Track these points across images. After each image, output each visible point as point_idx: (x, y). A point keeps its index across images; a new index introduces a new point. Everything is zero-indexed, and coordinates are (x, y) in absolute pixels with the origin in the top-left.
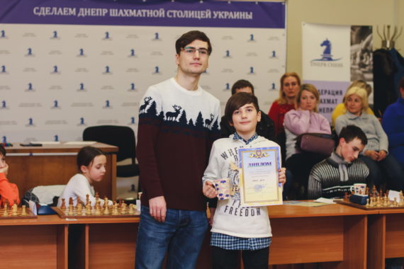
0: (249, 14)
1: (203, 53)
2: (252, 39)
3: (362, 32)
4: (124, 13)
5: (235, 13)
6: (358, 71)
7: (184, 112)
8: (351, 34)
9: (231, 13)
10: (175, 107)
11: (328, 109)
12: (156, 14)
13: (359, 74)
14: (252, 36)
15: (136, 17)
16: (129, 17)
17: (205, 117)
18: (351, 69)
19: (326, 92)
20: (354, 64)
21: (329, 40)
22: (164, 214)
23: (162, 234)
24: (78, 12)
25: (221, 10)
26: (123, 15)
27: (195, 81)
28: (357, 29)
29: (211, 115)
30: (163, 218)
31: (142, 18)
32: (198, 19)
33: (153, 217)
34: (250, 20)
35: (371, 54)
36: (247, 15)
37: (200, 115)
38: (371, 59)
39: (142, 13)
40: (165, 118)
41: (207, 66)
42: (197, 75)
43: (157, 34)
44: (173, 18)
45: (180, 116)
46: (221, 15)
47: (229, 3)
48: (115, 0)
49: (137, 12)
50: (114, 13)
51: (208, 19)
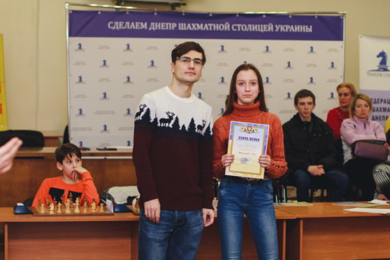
0: (309, 27)
1: (197, 63)
2: (312, 51)
4: (192, 27)
5: (296, 26)
7: (177, 118)
9: (292, 27)
10: (168, 113)
12: (222, 27)
14: (312, 48)
15: (203, 31)
16: (196, 31)
17: (197, 123)
22: (158, 215)
23: (161, 235)
24: (149, 26)
25: (283, 24)
26: (191, 29)
27: (188, 90)
29: (203, 121)
30: (158, 219)
31: (209, 31)
32: (261, 32)
33: (148, 218)
34: (309, 33)
36: (307, 28)
37: (193, 121)
40: (159, 125)
41: (200, 75)
42: (190, 84)
43: (222, 47)
44: (237, 31)
45: (173, 122)
46: (282, 28)
47: (290, 17)
48: (183, 14)
49: (204, 26)
50: (183, 27)
51: (271, 32)
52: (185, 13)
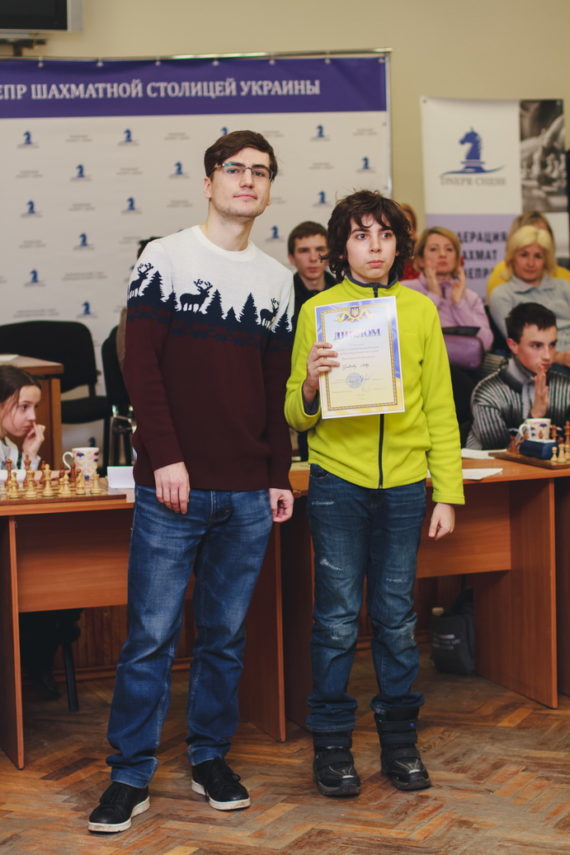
0: (313, 84)
2: (321, 134)
3: (542, 113)
4: (60, 91)
5: (284, 83)
6: (537, 193)
7: (218, 294)
8: (521, 116)
9: (277, 83)
10: (198, 282)
11: (478, 270)
12: (125, 90)
13: (539, 198)
14: (320, 128)
15: (84, 99)
16: (70, 100)
18: (524, 187)
19: (473, 236)
20: (528, 178)
21: (476, 130)
22: (185, 496)
25: (257, 80)
26: (57, 96)
27: (243, 233)
28: (533, 108)
29: (273, 301)
30: (183, 506)
31: (98, 99)
32: (209, 98)
34: (314, 96)
35: (563, 157)
36: (309, 86)
37: (250, 299)
38: (563, 166)
39: (97, 90)
40: (179, 307)
42: (247, 219)
43: (128, 132)
44: (159, 97)
45: (207, 302)
46: (257, 88)
47: (272, 62)
48: (41, 65)
49: (86, 88)
50: (40, 92)
51: (231, 97)
52: (44, 62)
